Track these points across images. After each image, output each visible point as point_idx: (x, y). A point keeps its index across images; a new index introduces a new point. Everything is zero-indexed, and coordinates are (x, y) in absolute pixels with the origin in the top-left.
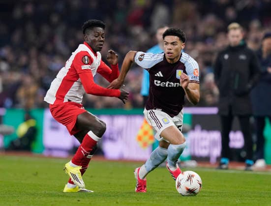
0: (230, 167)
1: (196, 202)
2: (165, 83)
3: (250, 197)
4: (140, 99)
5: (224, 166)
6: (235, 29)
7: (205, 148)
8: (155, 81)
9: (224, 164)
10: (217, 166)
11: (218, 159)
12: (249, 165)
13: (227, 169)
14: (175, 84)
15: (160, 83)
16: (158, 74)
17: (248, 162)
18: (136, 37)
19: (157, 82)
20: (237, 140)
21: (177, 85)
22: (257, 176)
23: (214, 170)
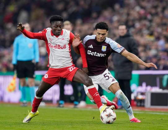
0: (65, 105)
1: (45, 127)
2: (94, 53)
3: (77, 124)
4: (11, 66)
5: (61, 106)
6: (67, 24)
7: (50, 95)
8: (88, 51)
9: (61, 104)
10: (57, 105)
11: (58, 101)
12: (76, 105)
13: (63, 107)
14: (100, 54)
15: (91, 53)
16: (90, 46)
17: (76, 103)
18: (9, 30)
19: (89, 52)
20: (69, 90)
21: (101, 55)
22: (81, 111)
23: (55, 108)
